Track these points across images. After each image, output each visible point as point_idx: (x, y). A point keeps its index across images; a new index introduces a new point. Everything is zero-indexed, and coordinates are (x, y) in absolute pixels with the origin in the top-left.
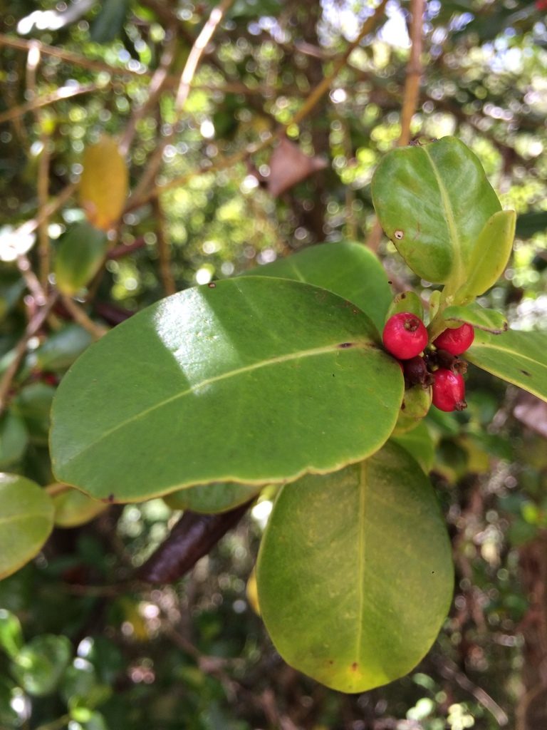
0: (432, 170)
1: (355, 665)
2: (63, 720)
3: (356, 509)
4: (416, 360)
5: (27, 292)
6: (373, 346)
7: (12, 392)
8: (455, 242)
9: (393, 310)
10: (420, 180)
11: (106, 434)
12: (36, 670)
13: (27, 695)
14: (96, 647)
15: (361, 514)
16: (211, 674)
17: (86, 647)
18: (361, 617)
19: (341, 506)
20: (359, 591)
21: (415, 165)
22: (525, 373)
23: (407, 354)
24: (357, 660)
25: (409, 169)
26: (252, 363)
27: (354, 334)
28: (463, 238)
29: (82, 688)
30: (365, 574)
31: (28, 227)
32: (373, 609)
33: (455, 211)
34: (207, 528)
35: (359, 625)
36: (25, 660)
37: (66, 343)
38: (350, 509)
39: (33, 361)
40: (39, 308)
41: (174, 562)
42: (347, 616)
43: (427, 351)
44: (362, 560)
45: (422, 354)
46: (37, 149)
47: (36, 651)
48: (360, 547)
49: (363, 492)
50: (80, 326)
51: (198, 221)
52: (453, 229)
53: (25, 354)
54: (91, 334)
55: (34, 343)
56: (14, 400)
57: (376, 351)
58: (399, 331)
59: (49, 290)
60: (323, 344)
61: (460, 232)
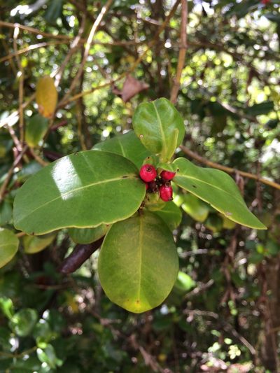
0: (155, 111)
1: (138, 302)
2: (34, 348)
3: (138, 240)
4: (153, 181)
5: (14, 145)
6: (136, 177)
7: (6, 192)
8: (163, 138)
9: (145, 163)
10: (150, 115)
11: (33, 211)
12: (20, 324)
13: (17, 336)
14: (51, 314)
15: (140, 242)
16: (106, 326)
17: (46, 314)
18: (140, 282)
19: (132, 239)
20: (139, 272)
21: (148, 110)
22: (194, 186)
23: (148, 180)
24: (139, 299)
25: (146, 111)
26: (88, 184)
27: (129, 173)
28: (166, 137)
29: (42, 333)
30: (142, 266)
31: (15, 113)
32: (145, 279)
33: (163, 127)
34: (86, 251)
35: (140, 285)
36: (15, 320)
37: (31, 170)
38: (135, 241)
39: (16, 178)
40: (19, 153)
41: (72, 264)
42: (134, 282)
43: (157, 178)
44: (141, 260)
45: (155, 180)
46: (19, 74)
47: (21, 315)
48: (140, 255)
49: (141, 234)
50: (37, 162)
51: (104, 104)
52: (163, 133)
53: (12, 175)
54: (42, 166)
55: (17, 170)
56: (7, 196)
57: (137, 179)
58: (145, 171)
59: (24, 145)
60: (116, 177)
61: (165, 134)
